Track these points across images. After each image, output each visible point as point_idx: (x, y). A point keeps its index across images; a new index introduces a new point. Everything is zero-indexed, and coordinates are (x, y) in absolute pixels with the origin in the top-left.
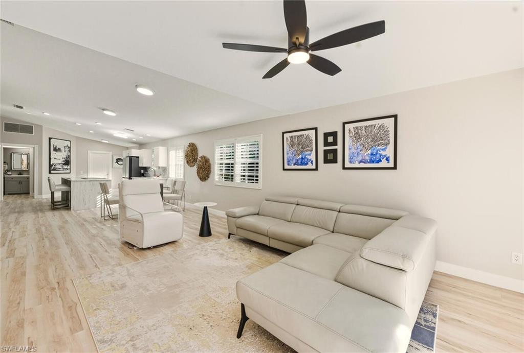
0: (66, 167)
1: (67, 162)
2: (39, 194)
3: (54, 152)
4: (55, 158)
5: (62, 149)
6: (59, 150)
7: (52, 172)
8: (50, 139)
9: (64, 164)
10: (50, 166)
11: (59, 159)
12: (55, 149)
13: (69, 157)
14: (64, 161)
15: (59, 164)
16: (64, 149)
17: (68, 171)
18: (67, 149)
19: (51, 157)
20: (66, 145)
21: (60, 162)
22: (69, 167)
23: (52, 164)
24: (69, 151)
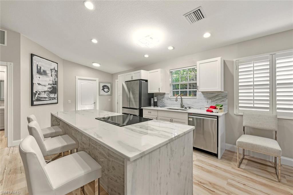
0: (52, 96)
1: (54, 90)
2: (15, 139)
3: (38, 76)
4: (39, 84)
5: (48, 72)
6: (45, 73)
7: (35, 103)
8: (32, 55)
9: (51, 92)
10: (32, 94)
11: (45, 86)
12: (39, 72)
13: (56, 83)
14: (50, 88)
15: (45, 92)
16: (50, 72)
17: (55, 101)
18: (54, 73)
19: (34, 82)
20: (53, 68)
21: (46, 89)
22: (56, 96)
23: (34, 91)
24: (57, 76)
